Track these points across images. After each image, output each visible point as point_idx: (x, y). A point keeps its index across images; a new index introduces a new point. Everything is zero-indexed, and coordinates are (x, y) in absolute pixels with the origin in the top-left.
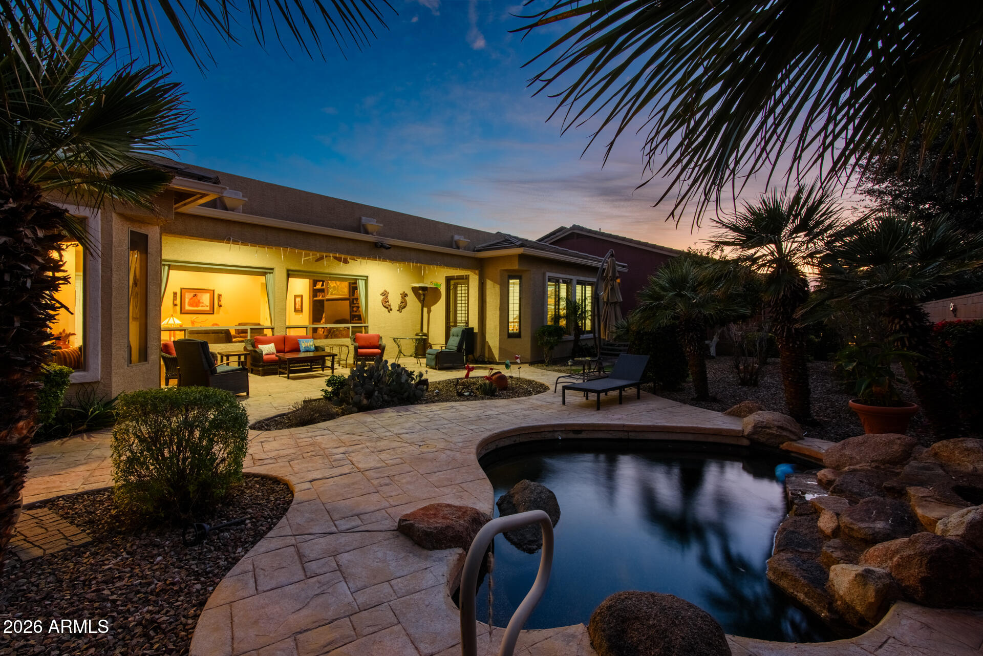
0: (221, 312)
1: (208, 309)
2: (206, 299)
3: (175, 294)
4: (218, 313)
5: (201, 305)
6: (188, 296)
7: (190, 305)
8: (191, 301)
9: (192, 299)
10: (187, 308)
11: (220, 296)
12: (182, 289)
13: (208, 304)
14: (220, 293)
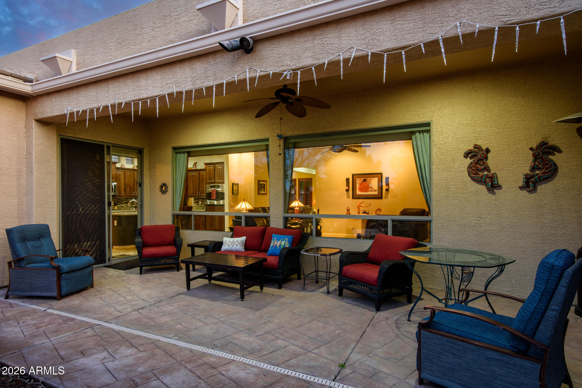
0: (389, 196)
1: (376, 193)
2: (374, 183)
3: (348, 180)
4: (387, 197)
5: (370, 190)
6: (358, 181)
7: (361, 190)
8: (362, 186)
9: (361, 184)
10: (358, 193)
11: (387, 179)
12: (353, 175)
13: (376, 188)
14: (387, 176)
